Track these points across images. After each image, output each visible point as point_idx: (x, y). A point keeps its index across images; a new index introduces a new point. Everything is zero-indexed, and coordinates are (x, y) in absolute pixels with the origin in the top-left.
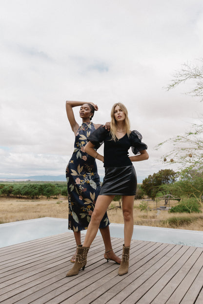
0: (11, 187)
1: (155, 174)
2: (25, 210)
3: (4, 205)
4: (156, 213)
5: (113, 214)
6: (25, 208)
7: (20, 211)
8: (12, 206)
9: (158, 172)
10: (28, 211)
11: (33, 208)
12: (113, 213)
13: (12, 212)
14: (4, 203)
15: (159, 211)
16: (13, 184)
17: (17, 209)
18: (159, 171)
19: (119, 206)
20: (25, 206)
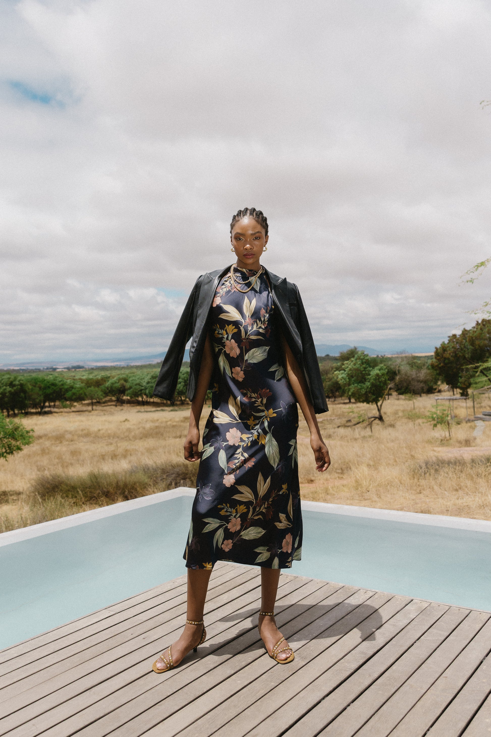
0: (122, 382)
1: (465, 332)
2: (157, 434)
3: (110, 422)
4: (473, 428)
5: (364, 437)
6: (157, 427)
7: (145, 435)
8: (127, 425)
9: (474, 324)
10: (162, 435)
11: (174, 426)
12: (363, 433)
13: (127, 438)
14: (110, 418)
15: (479, 423)
16: (127, 372)
17: (137, 432)
18: (478, 324)
19: (377, 415)
20: (157, 424)
